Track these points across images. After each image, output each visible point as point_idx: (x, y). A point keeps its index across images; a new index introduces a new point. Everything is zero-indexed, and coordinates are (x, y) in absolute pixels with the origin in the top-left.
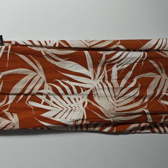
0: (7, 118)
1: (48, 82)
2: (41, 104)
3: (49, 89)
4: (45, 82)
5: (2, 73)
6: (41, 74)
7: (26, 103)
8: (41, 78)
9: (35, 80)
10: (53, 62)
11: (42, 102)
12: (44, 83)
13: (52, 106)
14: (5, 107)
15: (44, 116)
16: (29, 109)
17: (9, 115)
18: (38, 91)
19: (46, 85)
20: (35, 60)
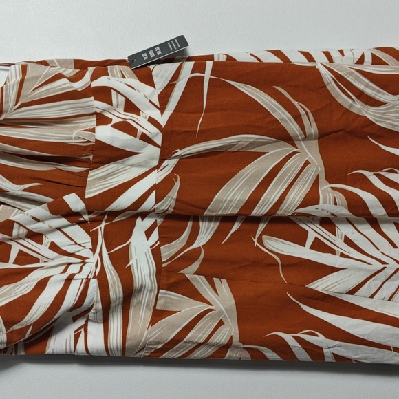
0: (195, 295)
1: (331, 178)
2: (304, 245)
3: (336, 204)
4: (322, 179)
5: (179, 152)
6: (310, 153)
7: (256, 243)
8: (307, 163)
9: (287, 171)
10: (358, 107)
11: (309, 241)
12: (316, 183)
13: (342, 255)
14: (189, 258)
15: (319, 289)
16: (267, 263)
17: (201, 283)
18: (298, 208)
19: (325, 189)
20: (296, 103)
